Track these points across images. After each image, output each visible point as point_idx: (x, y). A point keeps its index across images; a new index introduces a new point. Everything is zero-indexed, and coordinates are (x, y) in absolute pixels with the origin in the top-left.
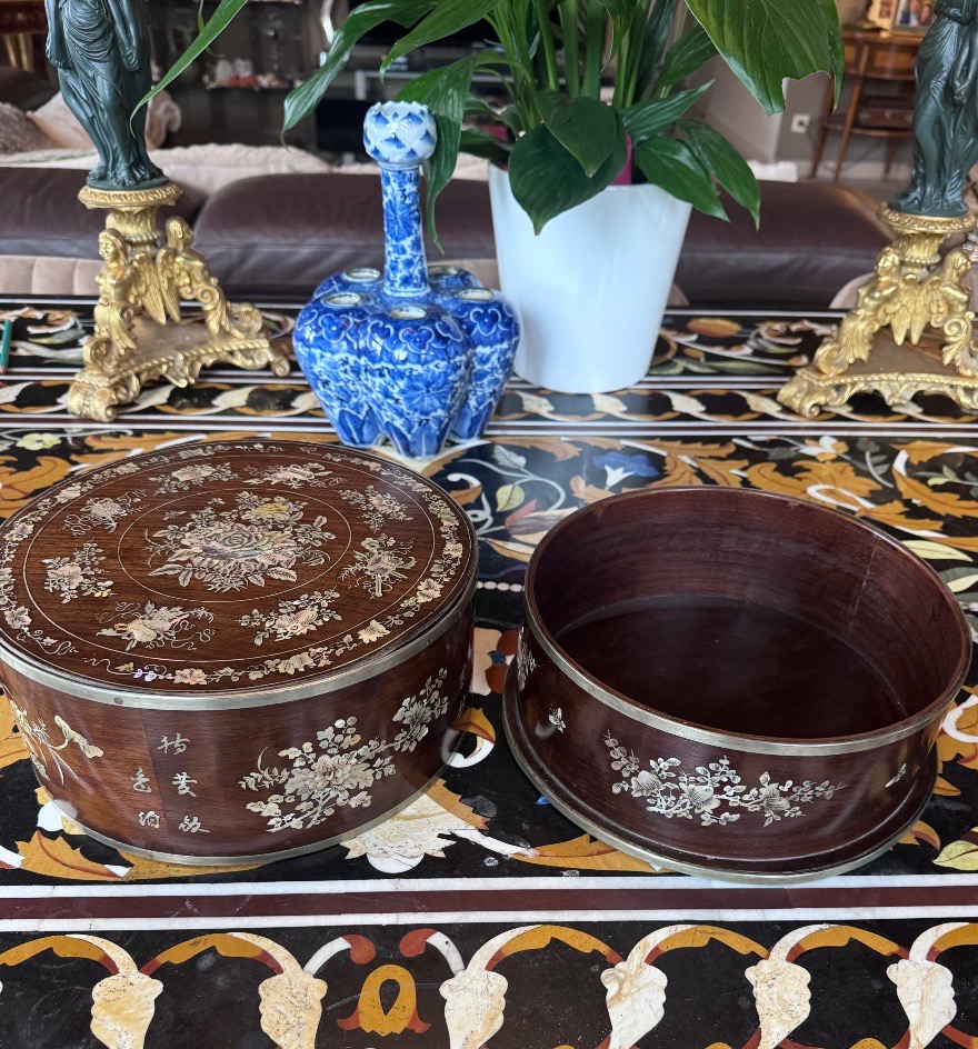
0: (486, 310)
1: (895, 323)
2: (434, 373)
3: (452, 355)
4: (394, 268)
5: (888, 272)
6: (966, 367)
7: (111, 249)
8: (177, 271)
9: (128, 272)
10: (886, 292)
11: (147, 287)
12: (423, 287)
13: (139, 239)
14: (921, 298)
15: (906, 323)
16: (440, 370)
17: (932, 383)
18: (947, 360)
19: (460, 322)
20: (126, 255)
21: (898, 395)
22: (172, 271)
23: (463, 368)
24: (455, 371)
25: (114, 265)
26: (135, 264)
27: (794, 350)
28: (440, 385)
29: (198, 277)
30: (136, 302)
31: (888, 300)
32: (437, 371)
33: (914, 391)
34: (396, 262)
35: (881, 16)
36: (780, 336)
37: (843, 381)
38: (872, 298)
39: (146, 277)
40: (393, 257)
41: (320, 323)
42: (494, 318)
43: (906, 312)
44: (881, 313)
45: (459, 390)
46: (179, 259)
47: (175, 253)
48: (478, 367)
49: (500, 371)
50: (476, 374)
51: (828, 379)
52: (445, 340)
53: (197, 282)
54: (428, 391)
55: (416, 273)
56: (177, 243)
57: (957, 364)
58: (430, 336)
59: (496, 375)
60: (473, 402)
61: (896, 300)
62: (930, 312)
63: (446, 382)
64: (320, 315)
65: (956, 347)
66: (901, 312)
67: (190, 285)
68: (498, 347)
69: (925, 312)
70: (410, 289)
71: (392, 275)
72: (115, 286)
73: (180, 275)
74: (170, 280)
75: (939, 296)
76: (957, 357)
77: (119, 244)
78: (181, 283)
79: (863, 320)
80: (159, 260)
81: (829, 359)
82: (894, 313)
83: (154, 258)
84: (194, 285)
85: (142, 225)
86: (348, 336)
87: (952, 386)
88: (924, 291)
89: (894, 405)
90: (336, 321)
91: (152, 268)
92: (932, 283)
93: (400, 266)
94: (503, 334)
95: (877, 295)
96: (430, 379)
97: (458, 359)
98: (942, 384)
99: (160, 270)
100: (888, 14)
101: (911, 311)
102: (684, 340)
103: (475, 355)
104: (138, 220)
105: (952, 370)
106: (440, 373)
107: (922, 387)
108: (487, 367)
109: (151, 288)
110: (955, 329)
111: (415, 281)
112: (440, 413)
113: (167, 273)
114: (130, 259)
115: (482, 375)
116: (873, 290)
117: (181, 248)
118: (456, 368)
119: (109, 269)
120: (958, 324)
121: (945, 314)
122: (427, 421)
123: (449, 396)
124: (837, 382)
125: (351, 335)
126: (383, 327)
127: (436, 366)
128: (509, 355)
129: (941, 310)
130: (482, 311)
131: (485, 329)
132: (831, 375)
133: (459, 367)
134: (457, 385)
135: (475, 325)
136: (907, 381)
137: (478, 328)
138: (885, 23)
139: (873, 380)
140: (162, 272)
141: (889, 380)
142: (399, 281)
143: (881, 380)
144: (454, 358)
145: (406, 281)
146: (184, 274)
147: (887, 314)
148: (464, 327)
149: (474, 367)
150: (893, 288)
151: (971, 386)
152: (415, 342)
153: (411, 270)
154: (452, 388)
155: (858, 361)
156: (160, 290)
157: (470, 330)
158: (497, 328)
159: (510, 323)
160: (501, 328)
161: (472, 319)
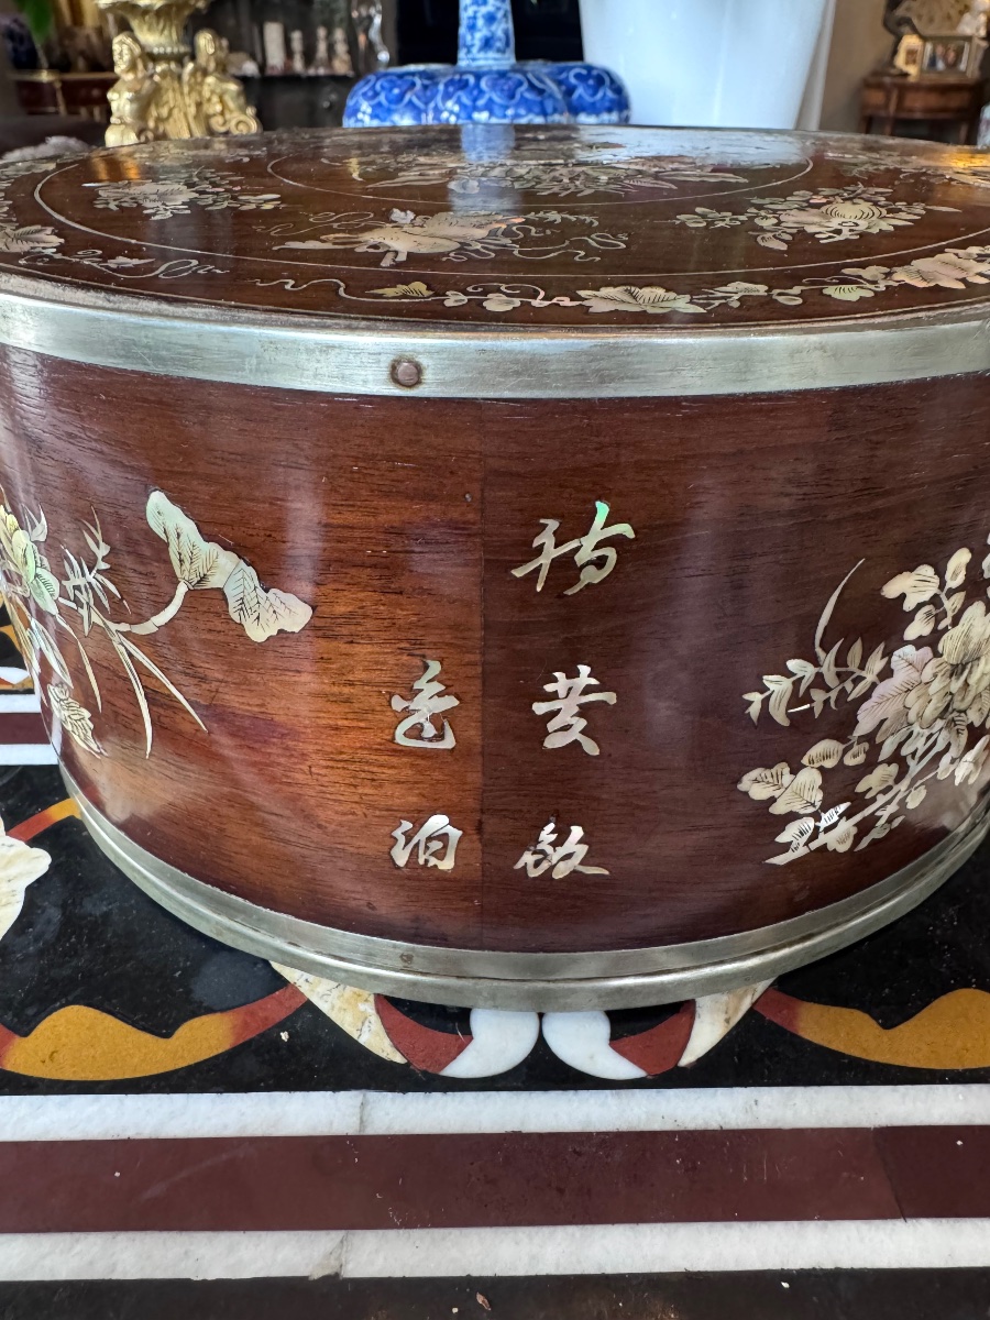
0: (589, 72)
3: (550, 110)
4: (472, 28)
7: (126, 57)
8: (206, 93)
9: (147, 84)
11: (171, 111)
12: (507, 55)
13: (162, 50)
19: (559, 83)
20: (145, 67)
22: (200, 93)
25: (130, 77)
26: (157, 78)
29: (231, 105)
30: (157, 128)
34: (475, 18)
35: (907, 63)
39: (170, 97)
40: (470, 12)
41: (378, 87)
46: (210, 80)
47: (205, 73)
52: (541, 92)
53: (231, 111)
55: (500, 33)
56: (208, 61)
58: (520, 84)
64: (378, 79)
67: (222, 113)
68: (606, 117)
70: (491, 54)
71: (469, 37)
72: (131, 101)
73: (209, 100)
74: (199, 105)
77: (137, 51)
78: (211, 111)
80: (186, 77)
83: (179, 77)
84: (228, 116)
85: (166, 32)
86: (415, 100)
90: (399, 82)
91: (176, 85)
93: (480, 22)
94: (612, 101)
99: (186, 89)
100: (914, 62)
104: (161, 25)
109: (176, 111)
111: (498, 44)
113: (195, 96)
114: (150, 71)
117: (212, 66)
119: (124, 82)
125: (419, 98)
126: (460, 80)
130: (585, 70)
131: (591, 92)
135: (576, 86)
137: (580, 91)
138: (912, 70)
140: (190, 93)
142: (478, 43)
145: (487, 44)
146: (215, 99)
148: (564, 88)
152: (502, 90)
153: (494, 28)
156: (186, 115)
157: (570, 91)
158: (605, 95)
159: (619, 90)
160: (610, 94)
161: (573, 81)
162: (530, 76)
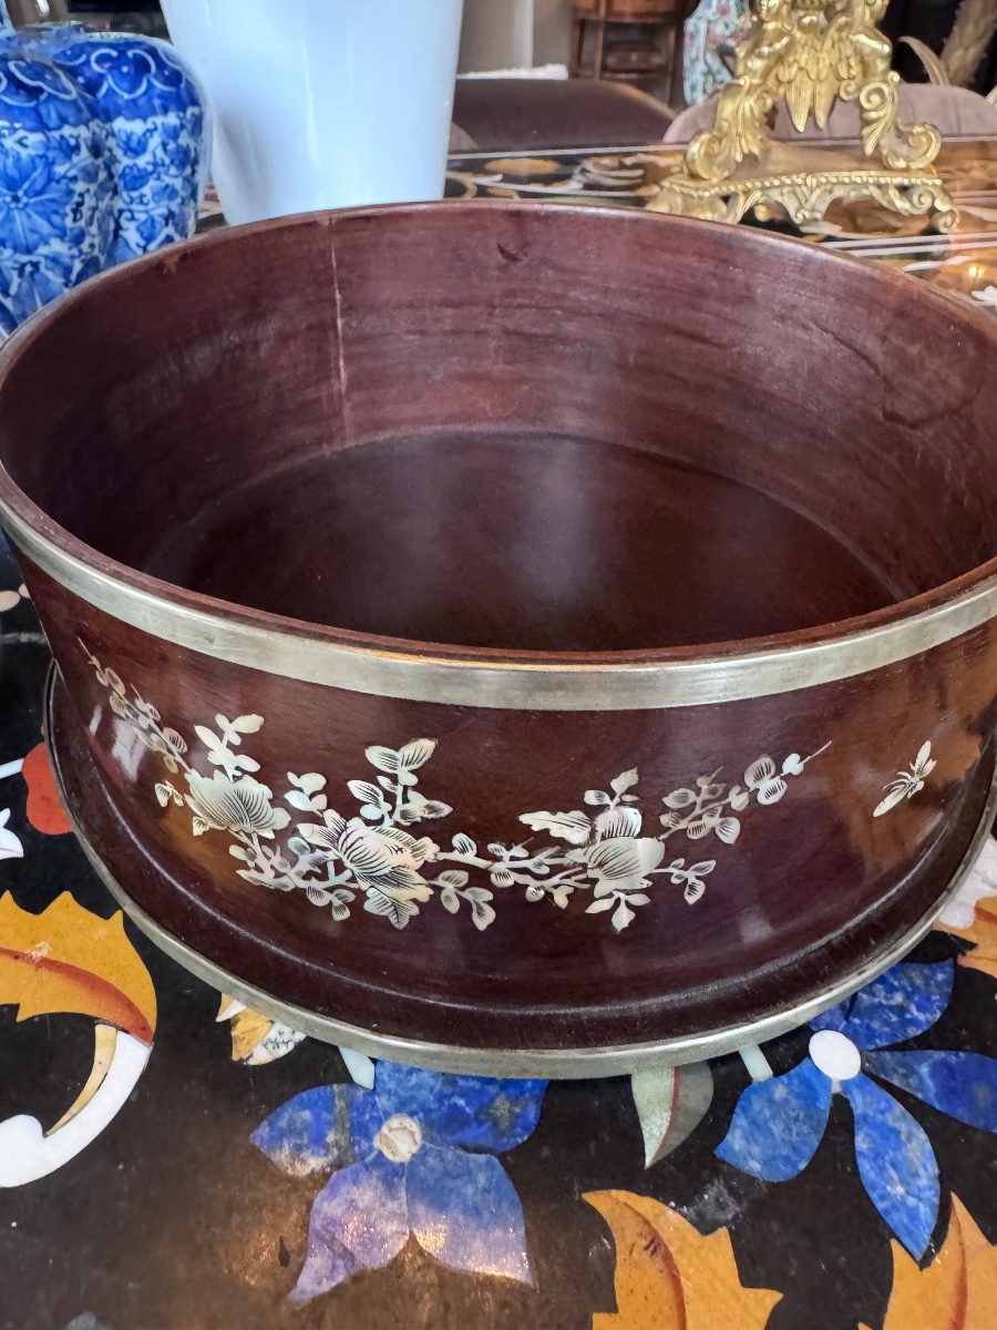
0: (122, 53)
1: (792, 97)
2: (18, 158)
3: (53, 120)
5: (777, 15)
6: (897, 157)
10: (778, 46)
14: (824, 55)
15: (807, 94)
16: (33, 152)
17: (855, 182)
18: (869, 150)
19: (72, 73)
21: (808, 206)
23: (84, 152)
24: (69, 157)
27: (639, 181)
28: (38, 186)
31: (780, 58)
32: (24, 153)
33: (829, 199)
36: (613, 169)
37: (732, 188)
38: (760, 56)
42: (141, 67)
43: (806, 78)
44: (771, 81)
45: (89, 201)
48: (125, 161)
49: (173, 171)
50: (123, 175)
51: (713, 186)
52: (34, 93)
54: (16, 199)
57: (885, 152)
59: (168, 180)
60: (131, 235)
61: (791, 59)
62: (840, 79)
63: (50, 179)
65: (882, 124)
66: (798, 79)
68: (159, 120)
69: (832, 78)
75: (849, 52)
76: (883, 142)
79: (749, 93)
81: (709, 156)
82: (790, 82)
87: (879, 186)
88: (828, 44)
89: (806, 222)
92: (840, 29)
94: (164, 96)
95: (765, 50)
96: (16, 174)
97: (67, 131)
98: (866, 185)
101: (813, 76)
102: (484, 180)
103: (112, 134)
105: (878, 161)
106: (32, 159)
107: (839, 192)
108: (143, 161)
110: (876, 99)
112: (58, 247)
115: (139, 179)
116: (757, 45)
118: (70, 150)
120: (879, 91)
121: (859, 78)
122: (36, 265)
123: (68, 209)
124: (725, 190)
127: (20, 142)
128: (184, 140)
129: (853, 72)
130: (114, 54)
131: (126, 85)
132: (715, 180)
133: (77, 148)
134: (80, 187)
135: (101, 77)
136: (819, 184)
137: (109, 83)
139: (772, 186)
141: (793, 185)
143: (782, 185)
144: (59, 128)
147: (780, 82)
148: (81, 80)
149: (114, 160)
150: (785, 41)
151: (906, 182)
154: (70, 193)
155: (750, 159)
157: (92, 86)
158: (150, 86)
159: (175, 78)
160: (159, 86)
161: (96, 67)
162: (12, 66)
